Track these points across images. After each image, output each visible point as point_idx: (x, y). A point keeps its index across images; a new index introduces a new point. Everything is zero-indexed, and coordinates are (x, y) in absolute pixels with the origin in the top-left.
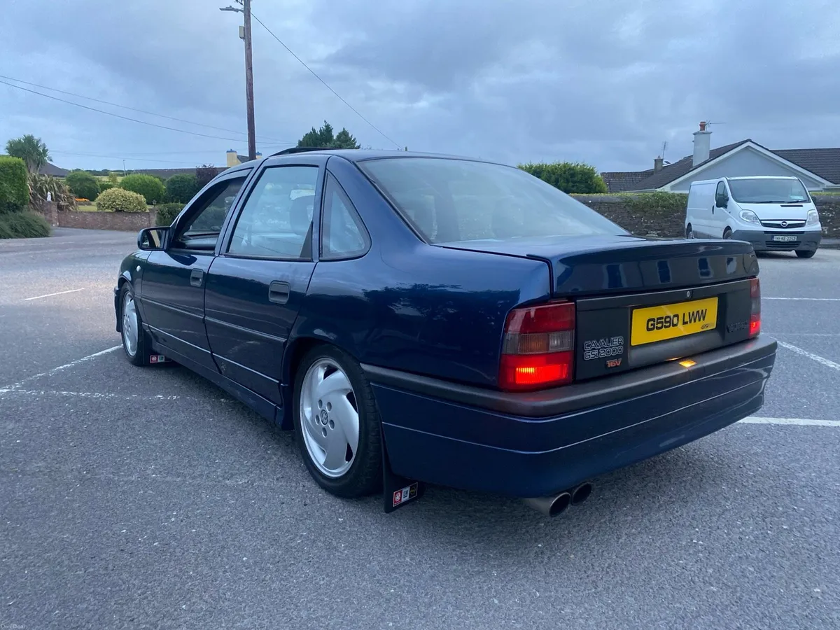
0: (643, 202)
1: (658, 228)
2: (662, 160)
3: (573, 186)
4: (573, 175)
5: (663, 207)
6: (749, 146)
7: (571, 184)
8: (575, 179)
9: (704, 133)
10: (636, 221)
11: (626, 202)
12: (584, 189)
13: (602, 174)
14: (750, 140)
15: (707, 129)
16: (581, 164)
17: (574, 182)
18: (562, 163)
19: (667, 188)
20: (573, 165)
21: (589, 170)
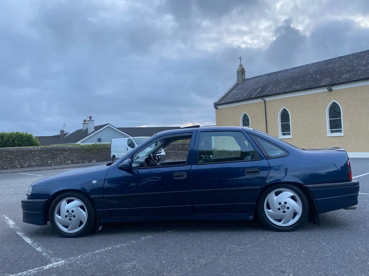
0: (89, 148)
1: (96, 158)
2: (64, 131)
3: (23, 143)
4: (22, 138)
5: (97, 149)
6: (109, 126)
7: (21, 142)
8: (23, 139)
9: (91, 121)
10: (87, 156)
11: (82, 148)
12: (28, 144)
13: (36, 137)
14: (109, 124)
15: (92, 119)
16: (25, 133)
17: (23, 141)
18: (15, 132)
19: (79, 143)
20: (21, 133)
21: (30, 135)
